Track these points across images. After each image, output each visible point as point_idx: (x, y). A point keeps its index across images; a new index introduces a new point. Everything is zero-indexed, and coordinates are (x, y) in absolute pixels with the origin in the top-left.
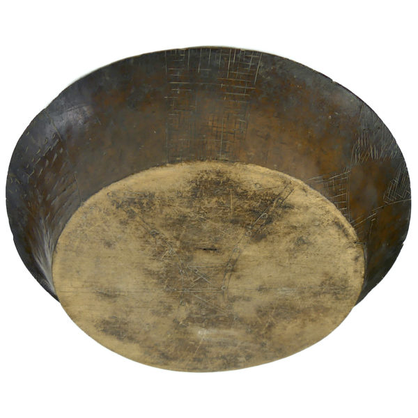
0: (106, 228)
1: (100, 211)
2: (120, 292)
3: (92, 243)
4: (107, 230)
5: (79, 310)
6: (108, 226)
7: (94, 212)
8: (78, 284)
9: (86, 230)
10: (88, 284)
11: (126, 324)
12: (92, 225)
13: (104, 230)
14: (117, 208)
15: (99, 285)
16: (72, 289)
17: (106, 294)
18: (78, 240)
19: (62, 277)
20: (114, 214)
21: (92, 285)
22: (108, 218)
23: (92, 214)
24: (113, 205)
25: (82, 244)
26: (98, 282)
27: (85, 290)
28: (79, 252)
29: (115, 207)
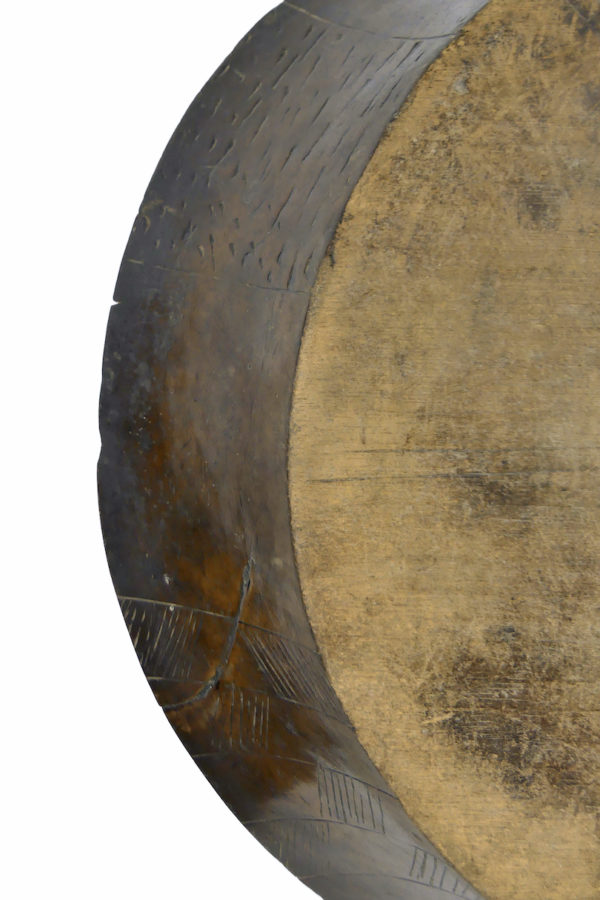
0: (532, 124)
1: (520, 51)
2: (551, 470)
3: (474, 201)
4: (536, 135)
5: (367, 590)
6: (543, 118)
7: (499, 54)
8: (388, 428)
9: (460, 139)
10: (427, 429)
11: (553, 674)
12: (484, 117)
13: (525, 136)
14: (581, 33)
15: (472, 429)
16: (359, 463)
17: (492, 487)
18: (424, 192)
19: (334, 395)
20: (569, 58)
21: (442, 436)
22: (545, 78)
23: (490, 64)
24: (568, 20)
25: (437, 210)
26: (470, 416)
27: (413, 463)
28: (418, 252)
29: (572, 29)
